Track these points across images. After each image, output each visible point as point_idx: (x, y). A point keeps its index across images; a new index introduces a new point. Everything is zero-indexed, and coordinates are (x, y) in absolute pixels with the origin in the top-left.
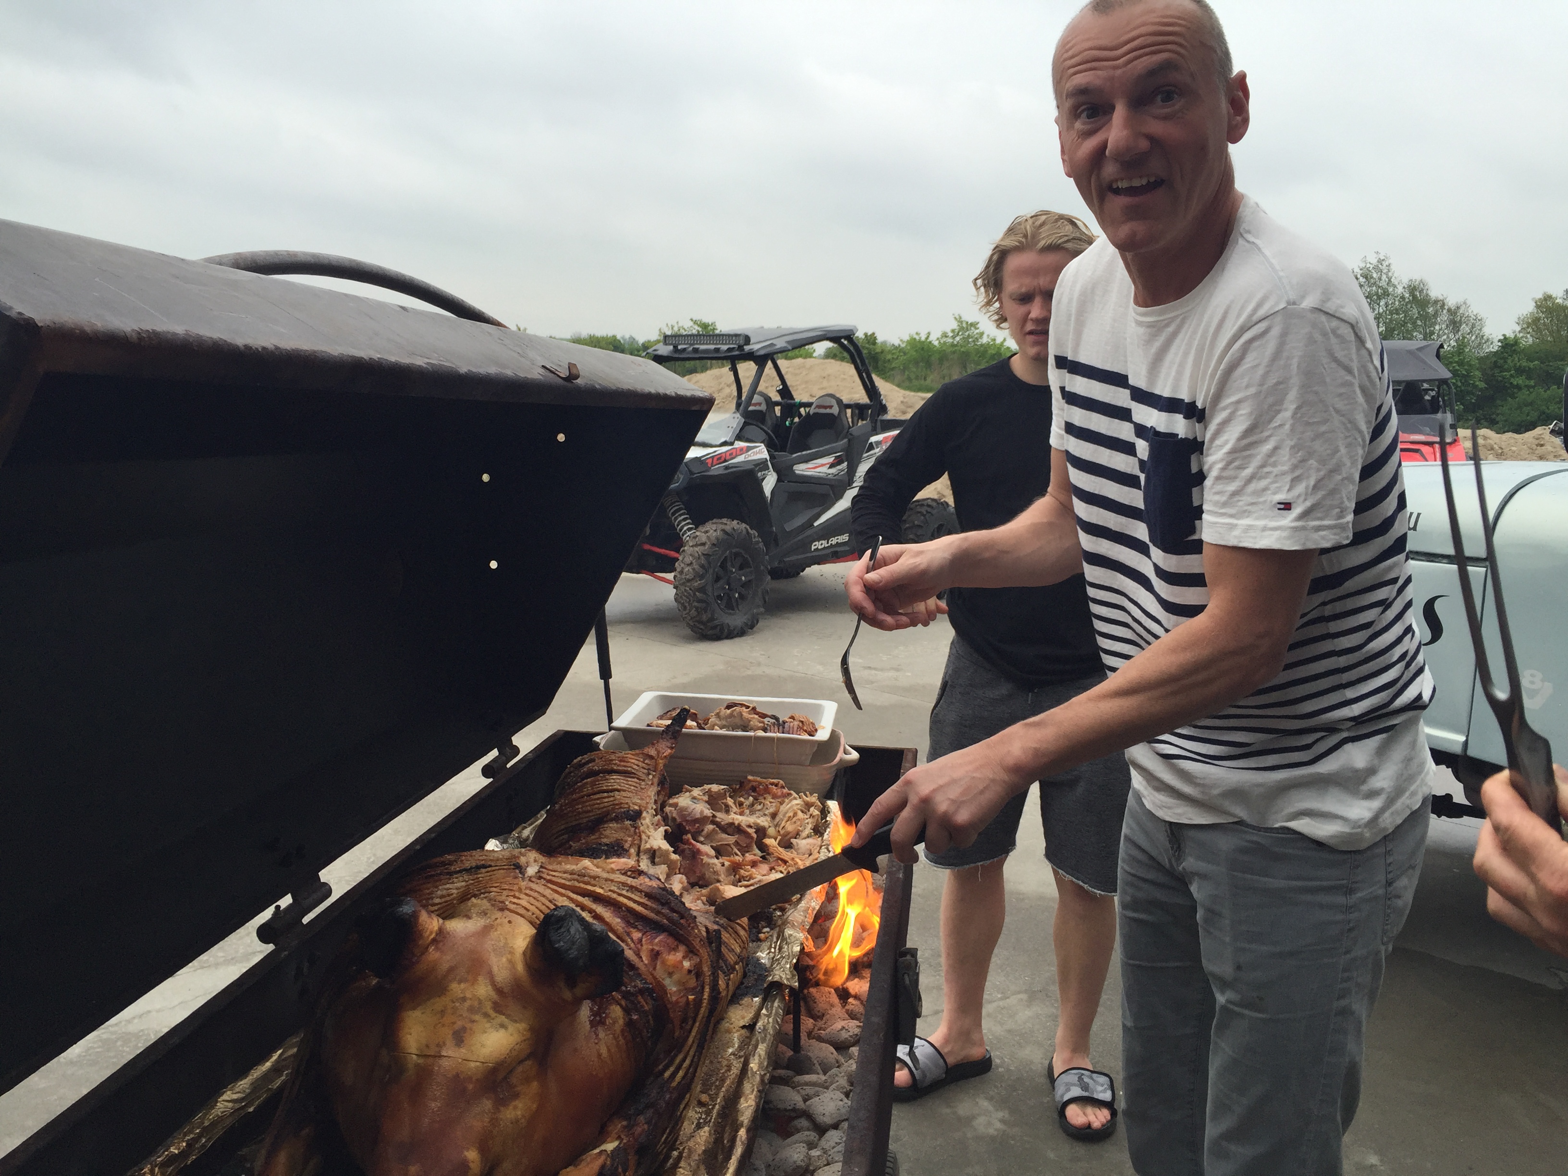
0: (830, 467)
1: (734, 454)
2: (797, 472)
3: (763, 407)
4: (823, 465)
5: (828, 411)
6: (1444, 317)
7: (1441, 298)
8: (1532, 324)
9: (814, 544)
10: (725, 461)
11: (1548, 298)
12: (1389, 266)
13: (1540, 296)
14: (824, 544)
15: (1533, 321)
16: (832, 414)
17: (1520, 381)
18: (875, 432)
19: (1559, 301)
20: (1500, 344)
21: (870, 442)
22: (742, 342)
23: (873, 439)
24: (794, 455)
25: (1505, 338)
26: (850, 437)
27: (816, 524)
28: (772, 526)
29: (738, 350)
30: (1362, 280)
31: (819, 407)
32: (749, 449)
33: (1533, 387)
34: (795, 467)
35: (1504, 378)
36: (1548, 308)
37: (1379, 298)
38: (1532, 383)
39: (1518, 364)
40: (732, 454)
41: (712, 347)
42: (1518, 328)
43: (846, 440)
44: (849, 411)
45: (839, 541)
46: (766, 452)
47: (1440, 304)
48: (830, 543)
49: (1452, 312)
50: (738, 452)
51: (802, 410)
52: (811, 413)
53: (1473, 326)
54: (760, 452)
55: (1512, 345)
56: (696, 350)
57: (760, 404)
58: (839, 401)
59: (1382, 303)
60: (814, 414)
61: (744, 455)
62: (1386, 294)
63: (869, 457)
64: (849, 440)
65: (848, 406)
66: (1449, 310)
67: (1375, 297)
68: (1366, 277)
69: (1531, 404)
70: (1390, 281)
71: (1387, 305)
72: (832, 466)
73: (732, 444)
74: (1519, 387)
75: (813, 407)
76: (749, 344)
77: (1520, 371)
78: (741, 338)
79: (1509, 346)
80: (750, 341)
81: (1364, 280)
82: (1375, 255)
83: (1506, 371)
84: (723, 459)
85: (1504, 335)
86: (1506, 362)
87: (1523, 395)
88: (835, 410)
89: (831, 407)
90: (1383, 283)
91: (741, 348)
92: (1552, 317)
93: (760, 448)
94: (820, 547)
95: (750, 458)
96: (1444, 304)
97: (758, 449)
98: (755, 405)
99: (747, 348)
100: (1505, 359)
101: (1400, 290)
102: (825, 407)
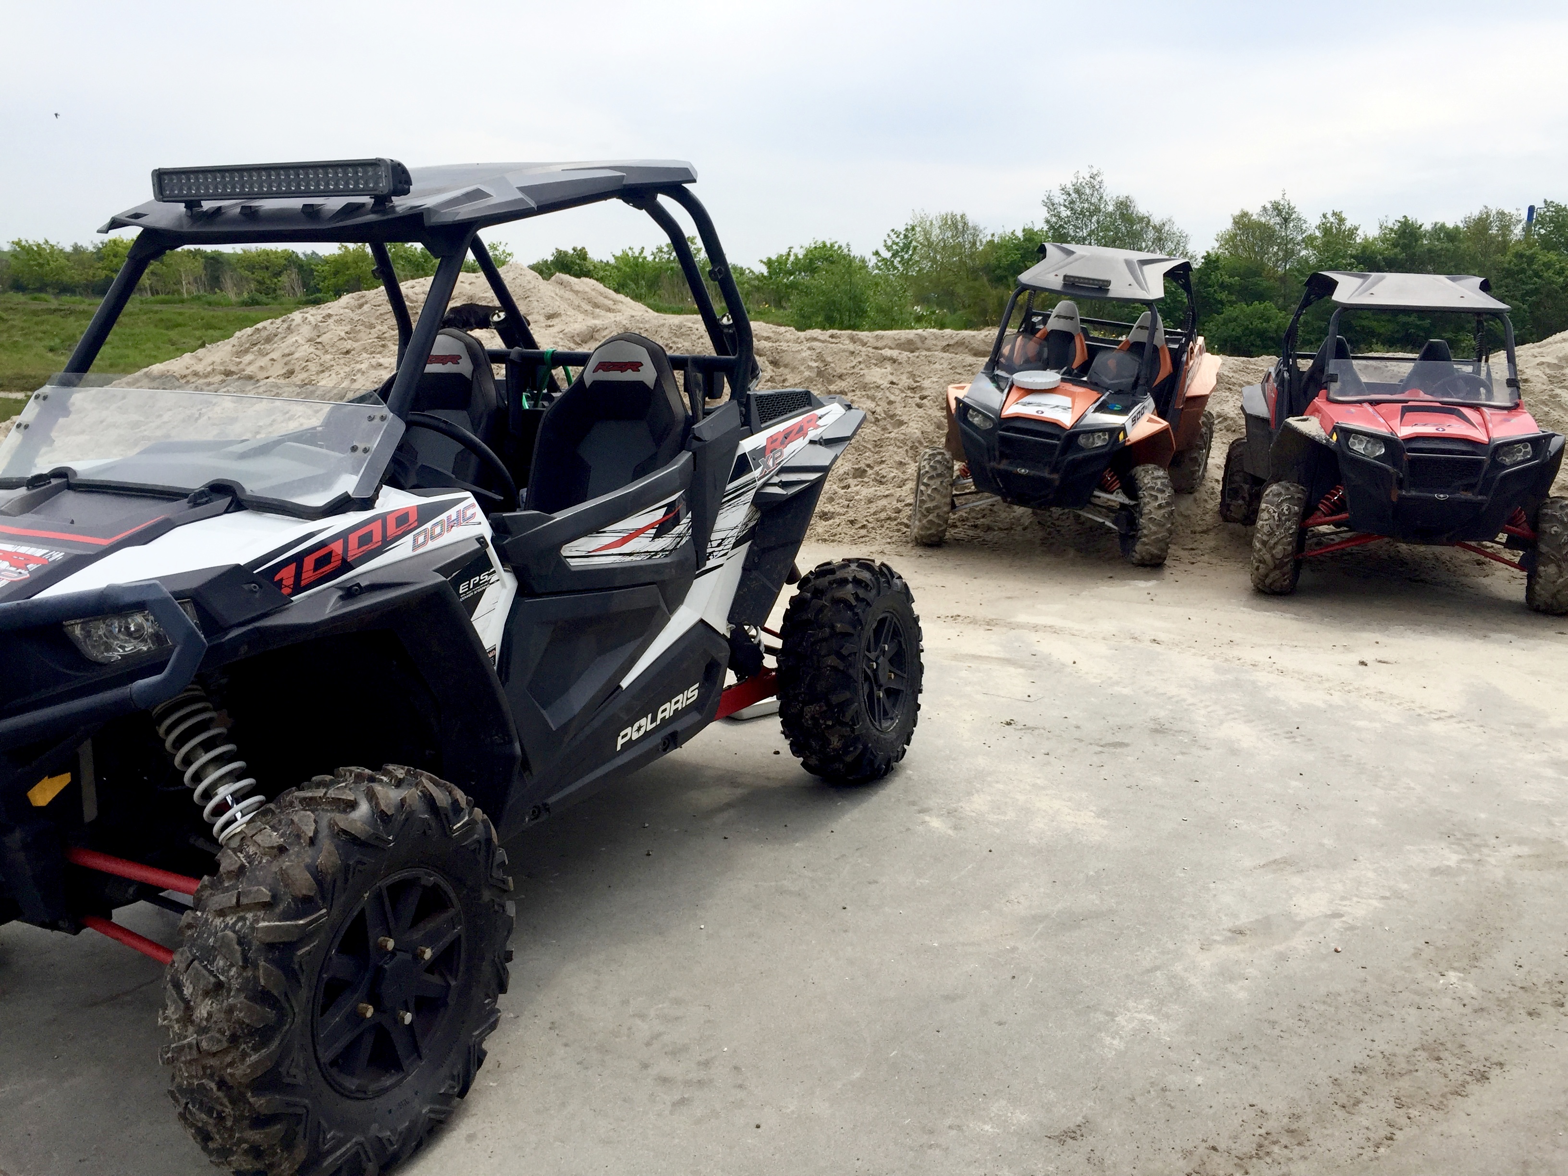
0: (657, 536)
1: (377, 537)
2: (573, 562)
3: (465, 367)
4: (638, 532)
5: (629, 376)
6: (1151, 234)
7: (1147, 215)
8: (1229, 240)
9: (622, 734)
10: (346, 566)
11: (1245, 215)
12: (1101, 182)
13: (1237, 213)
14: (646, 724)
15: (1231, 237)
16: (641, 385)
17: (1223, 296)
18: (749, 427)
19: (1255, 217)
20: (1203, 260)
21: (739, 452)
22: (384, 185)
23: (747, 445)
24: (560, 516)
25: (1209, 254)
26: (696, 443)
27: (625, 683)
28: (511, 742)
29: (373, 211)
30: (1074, 196)
31: (604, 366)
32: (426, 514)
33: (1235, 303)
34: (567, 550)
35: (1208, 294)
36: (1244, 225)
37: (1091, 216)
38: (1234, 298)
39: (1221, 280)
40: (365, 539)
41: (296, 203)
42: (1217, 245)
43: (685, 457)
44: (679, 375)
45: (679, 706)
46: (480, 516)
47: (1145, 221)
48: (660, 716)
49: (1158, 230)
50: (391, 530)
51: (558, 373)
52: (588, 380)
53: (1178, 244)
54: (463, 520)
55: (1214, 262)
56: (250, 214)
57: (455, 359)
58: (656, 354)
59: (1094, 219)
60: (595, 383)
61: (409, 538)
62: (1097, 210)
63: (739, 492)
64: (694, 454)
65: (679, 363)
66: (1154, 227)
67: (1087, 213)
68: (1077, 191)
69: (1235, 320)
70: (1101, 198)
71: (1098, 222)
72: (662, 529)
73: (367, 504)
74: (1221, 302)
75: (592, 363)
76: (406, 192)
77: (1223, 286)
78: (382, 172)
79: (1210, 262)
80: (409, 182)
81: (1077, 196)
82: (1089, 170)
83: (1210, 286)
84: (335, 563)
85: (1207, 252)
86: (1209, 278)
87: (1229, 312)
88: (648, 374)
89: (636, 366)
90: (1094, 200)
91: (382, 201)
92: (1248, 234)
93: (460, 506)
94: (635, 736)
95: (431, 545)
96: (1149, 221)
97: (453, 512)
98: (443, 359)
99: (402, 204)
100: (1208, 276)
101: (1111, 208)
102: (622, 367)
